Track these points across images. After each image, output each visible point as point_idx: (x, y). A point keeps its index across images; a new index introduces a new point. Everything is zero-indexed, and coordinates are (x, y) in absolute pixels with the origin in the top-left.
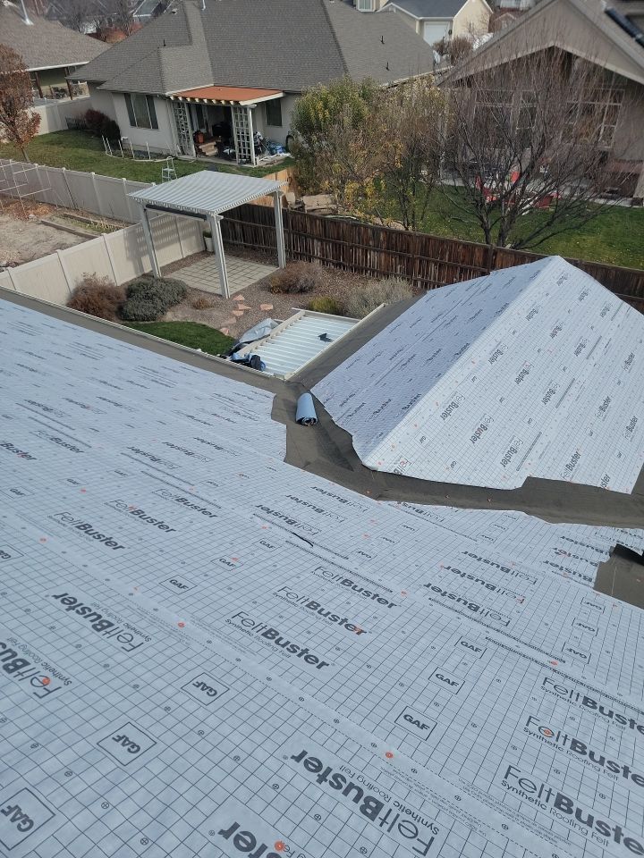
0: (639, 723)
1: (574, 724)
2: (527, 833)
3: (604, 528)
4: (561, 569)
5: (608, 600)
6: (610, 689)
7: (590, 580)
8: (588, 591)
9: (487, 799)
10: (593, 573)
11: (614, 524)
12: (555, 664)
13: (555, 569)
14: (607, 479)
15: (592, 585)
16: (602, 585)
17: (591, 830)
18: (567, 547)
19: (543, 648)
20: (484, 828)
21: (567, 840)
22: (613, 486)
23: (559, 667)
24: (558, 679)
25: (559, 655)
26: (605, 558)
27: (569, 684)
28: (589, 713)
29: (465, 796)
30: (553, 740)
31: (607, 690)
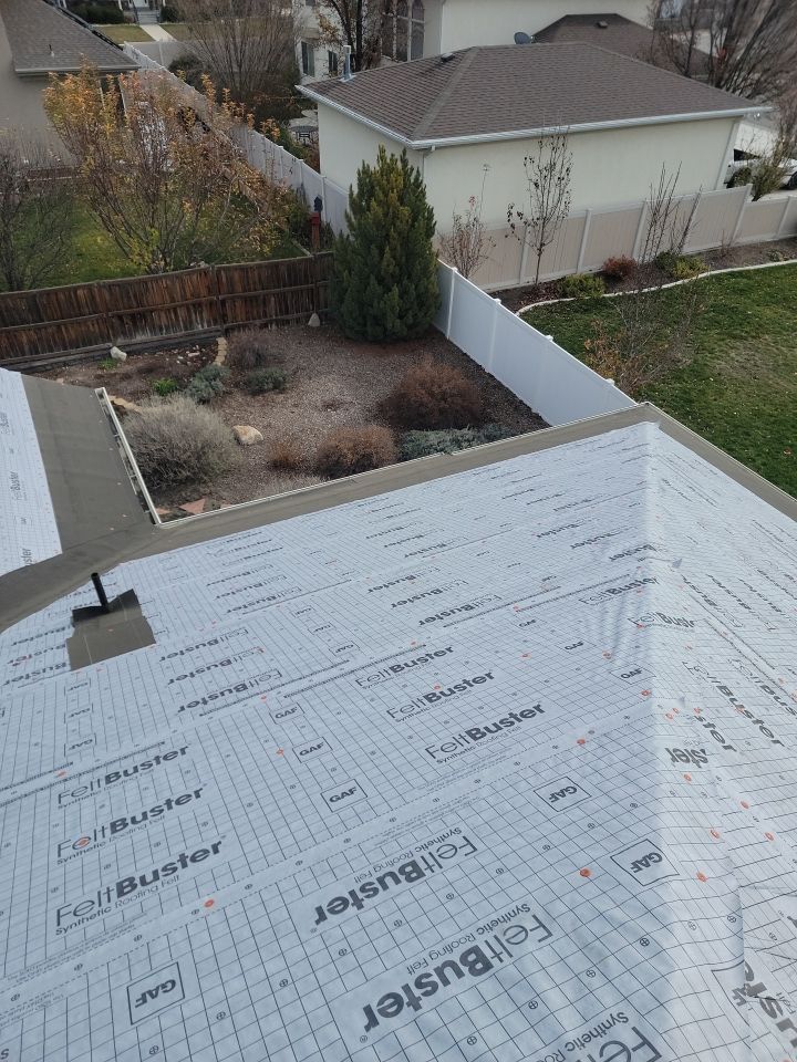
0: (162, 755)
1: (107, 810)
2: (101, 949)
3: (54, 604)
4: (28, 677)
5: (89, 671)
6: (127, 748)
7: (64, 665)
8: (69, 677)
9: (50, 962)
10: (64, 656)
11: (63, 593)
12: (63, 774)
13: (20, 683)
14: (27, 553)
15: (68, 668)
16: (79, 659)
17: (158, 883)
18: (23, 650)
19: (44, 770)
20: (57, 993)
21: (143, 913)
22: (39, 556)
23: (69, 772)
24: (72, 785)
25: (64, 761)
26: (70, 632)
27: (85, 779)
28: (116, 788)
29: (22, 988)
30: (92, 843)
31: (125, 752)
